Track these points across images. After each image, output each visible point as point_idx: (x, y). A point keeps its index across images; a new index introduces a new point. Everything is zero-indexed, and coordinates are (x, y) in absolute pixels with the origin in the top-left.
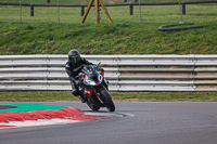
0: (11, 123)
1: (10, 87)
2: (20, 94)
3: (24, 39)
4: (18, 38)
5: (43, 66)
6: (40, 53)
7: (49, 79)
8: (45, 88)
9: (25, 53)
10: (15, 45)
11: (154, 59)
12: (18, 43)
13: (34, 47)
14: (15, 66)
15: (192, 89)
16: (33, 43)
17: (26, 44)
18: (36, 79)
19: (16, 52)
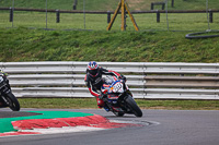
0: (35, 130)
1: (35, 94)
2: (45, 101)
3: (49, 45)
4: (44, 45)
5: (68, 73)
6: (66, 60)
7: (74, 86)
8: (70, 95)
9: (50, 60)
10: (40, 52)
11: (180, 67)
12: (44, 49)
13: (59, 53)
14: (40, 73)
16: (59, 50)
17: (52, 50)
18: (60, 86)
19: (41, 58)
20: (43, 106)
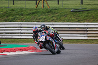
0: (4, 53)
1: (4, 37)
2: (8, 40)
3: (10, 15)
4: (7, 15)
5: (18, 27)
6: (17, 22)
7: (21, 33)
8: (19, 37)
9: (10, 22)
10: (6, 18)
12: (7, 17)
13: (14, 19)
14: (6, 27)
15: (86, 38)
16: (14, 17)
17: (11, 17)
18: (15, 33)
19: (6, 21)
20: (7, 42)
